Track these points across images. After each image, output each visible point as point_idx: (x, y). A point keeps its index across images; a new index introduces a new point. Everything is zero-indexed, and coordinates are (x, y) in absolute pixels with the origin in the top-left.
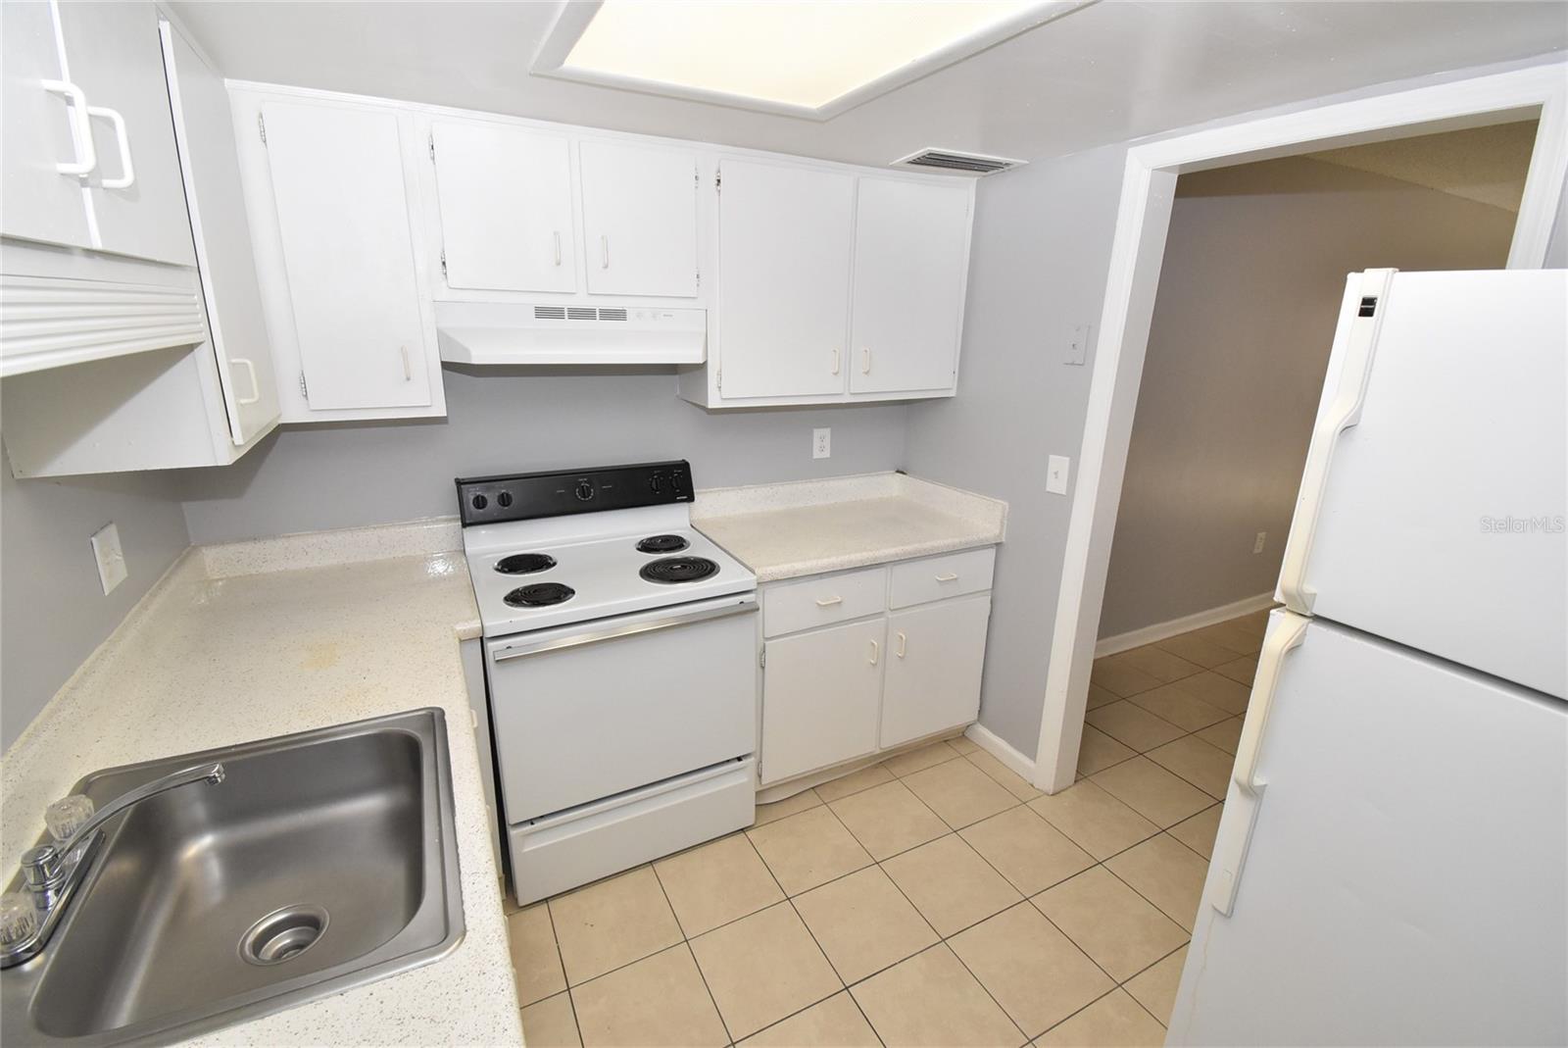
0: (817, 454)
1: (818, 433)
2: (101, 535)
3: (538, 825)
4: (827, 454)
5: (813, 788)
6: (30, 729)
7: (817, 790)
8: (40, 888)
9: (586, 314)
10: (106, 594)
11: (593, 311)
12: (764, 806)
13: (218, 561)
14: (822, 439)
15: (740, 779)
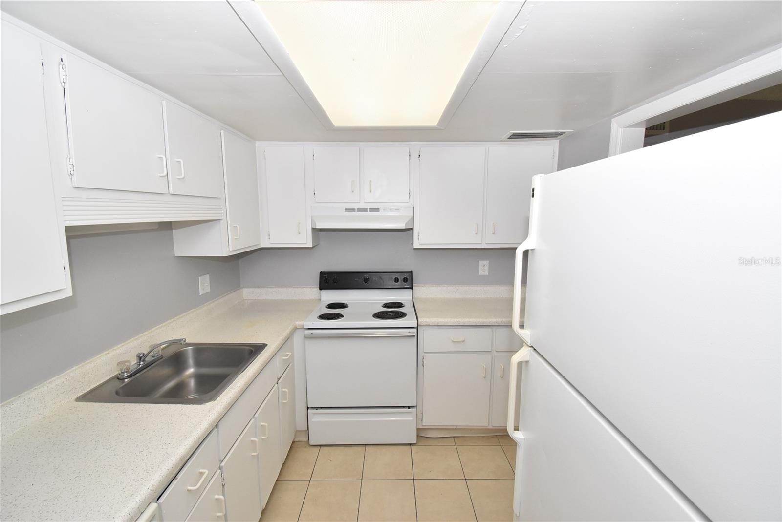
0: (481, 273)
1: (481, 263)
2: (201, 277)
3: (319, 411)
4: (487, 273)
5: (454, 437)
6: (160, 326)
7: (455, 439)
8: (138, 364)
9: (364, 210)
10: (200, 294)
11: (367, 209)
12: (422, 436)
13: (248, 294)
14: (484, 266)
15: (408, 418)
